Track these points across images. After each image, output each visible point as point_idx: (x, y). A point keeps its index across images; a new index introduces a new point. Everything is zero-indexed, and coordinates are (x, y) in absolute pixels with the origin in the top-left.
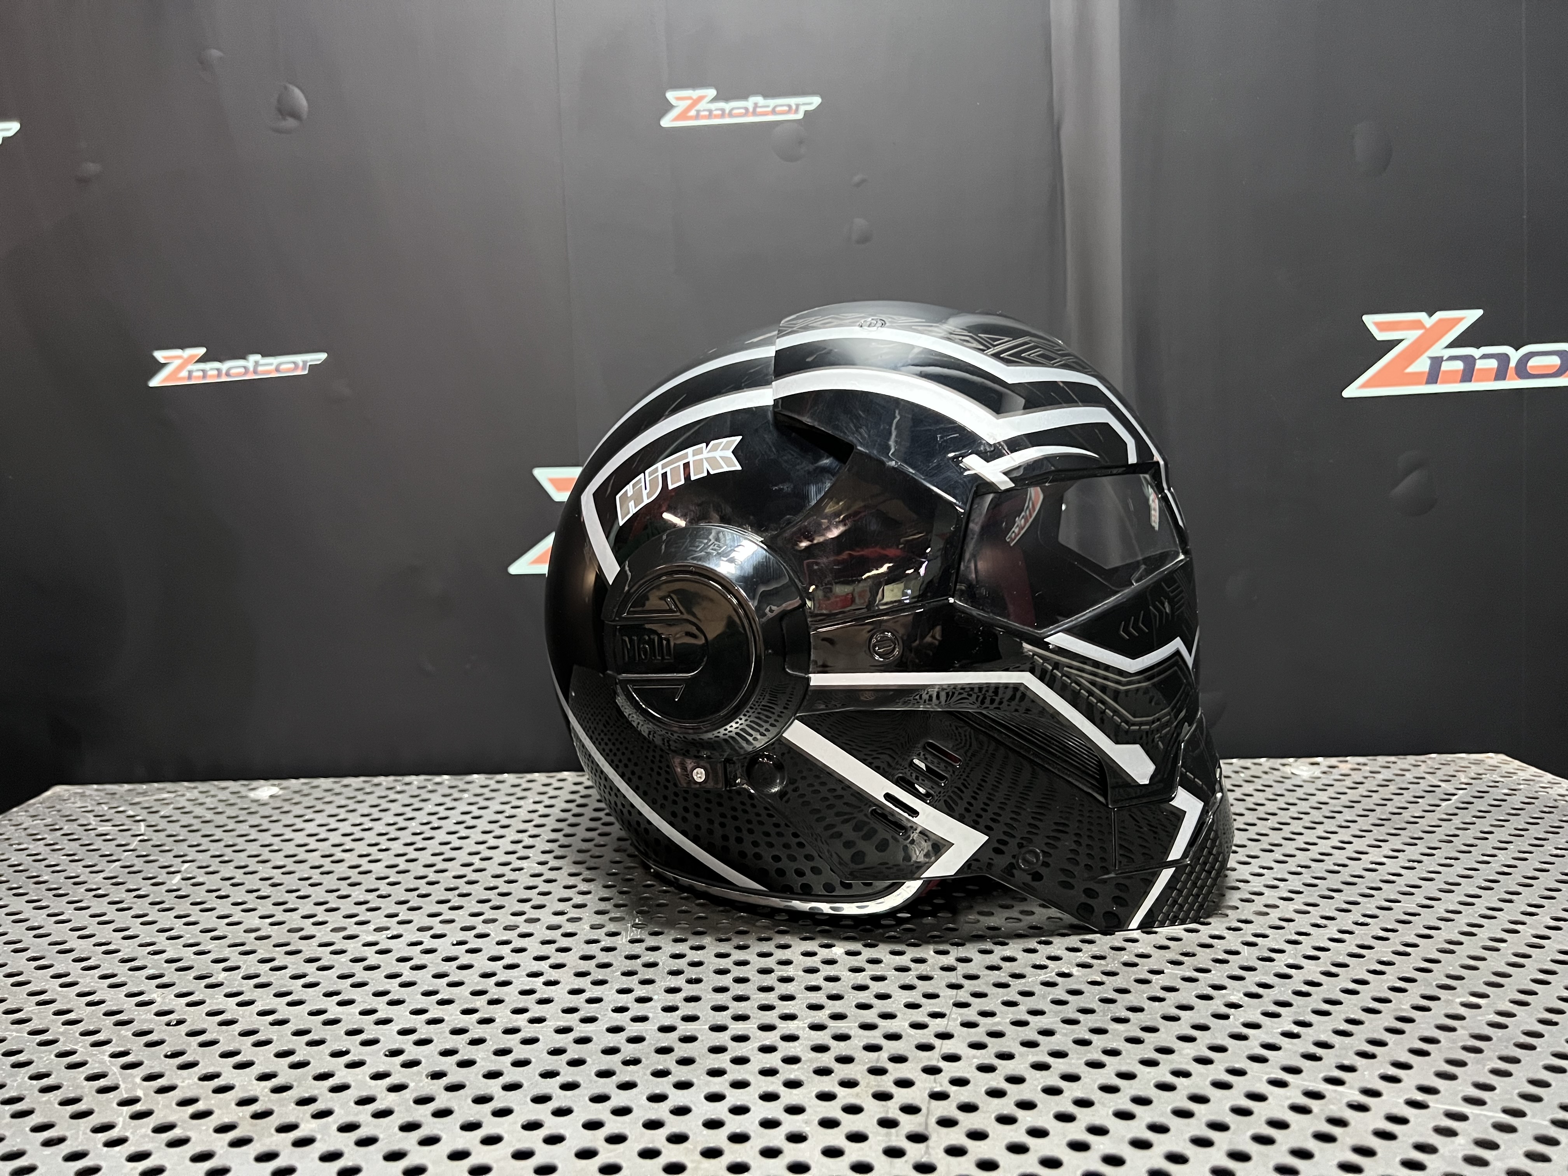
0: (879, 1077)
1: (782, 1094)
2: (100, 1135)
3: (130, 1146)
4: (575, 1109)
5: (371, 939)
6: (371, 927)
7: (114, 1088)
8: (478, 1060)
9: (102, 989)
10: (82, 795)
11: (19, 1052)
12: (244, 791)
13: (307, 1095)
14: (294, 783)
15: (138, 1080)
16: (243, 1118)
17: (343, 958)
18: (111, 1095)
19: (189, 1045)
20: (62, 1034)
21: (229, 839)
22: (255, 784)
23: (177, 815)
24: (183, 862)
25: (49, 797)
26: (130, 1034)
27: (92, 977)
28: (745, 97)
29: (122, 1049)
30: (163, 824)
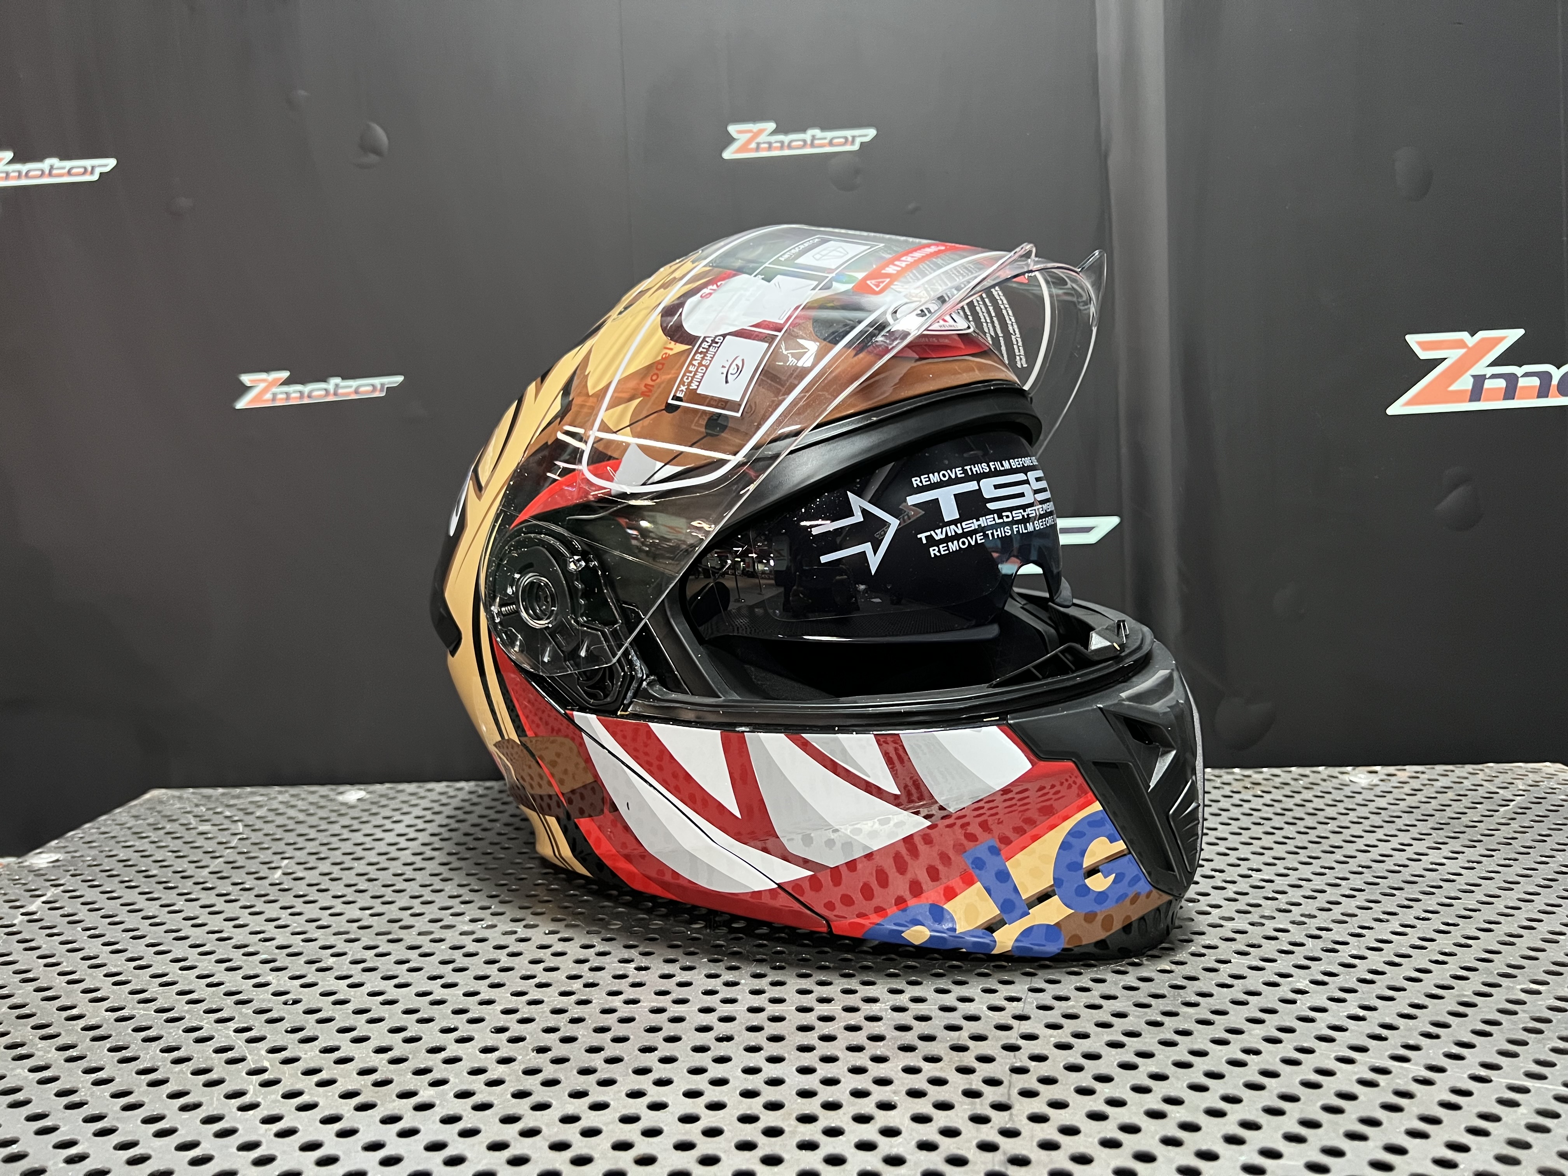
0: (961, 1054)
1: (870, 1068)
2: (233, 1101)
3: (262, 1110)
4: (675, 1079)
5: (466, 928)
6: (467, 918)
7: (242, 1060)
8: (580, 1037)
9: (220, 972)
10: (180, 798)
11: (149, 1028)
12: (332, 795)
13: (422, 1066)
14: (378, 787)
15: (263, 1053)
16: (365, 1086)
17: (443, 946)
18: (240, 1066)
19: (307, 1021)
20: (187, 1012)
21: (323, 838)
22: (342, 788)
23: (271, 816)
24: (283, 858)
25: (149, 800)
26: (250, 1011)
27: (210, 962)
28: (804, 130)
29: (245, 1025)
30: (259, 824)
